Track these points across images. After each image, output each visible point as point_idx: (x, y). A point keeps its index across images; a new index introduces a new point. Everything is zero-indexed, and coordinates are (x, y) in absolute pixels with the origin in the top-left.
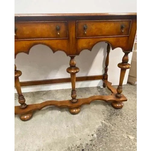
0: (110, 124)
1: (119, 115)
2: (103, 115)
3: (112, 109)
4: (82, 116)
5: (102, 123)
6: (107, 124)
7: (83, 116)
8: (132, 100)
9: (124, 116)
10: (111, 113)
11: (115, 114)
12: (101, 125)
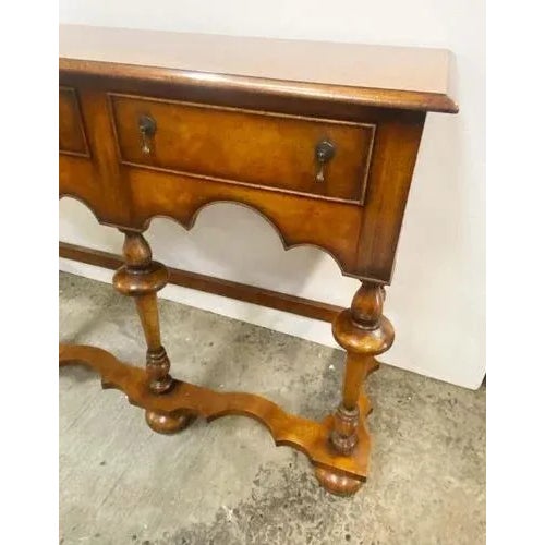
0: (244, 537)
1: (312, 519)
2: (254, 486)
3: (309, 477)
4: (179, 450)
5: (221, 516)
6: (234, 531)
7: (181, 453)
8: (434, 480)
9: (326, 538)
10: (288, 495)
11: (299, 508)
12: (209, 524)
